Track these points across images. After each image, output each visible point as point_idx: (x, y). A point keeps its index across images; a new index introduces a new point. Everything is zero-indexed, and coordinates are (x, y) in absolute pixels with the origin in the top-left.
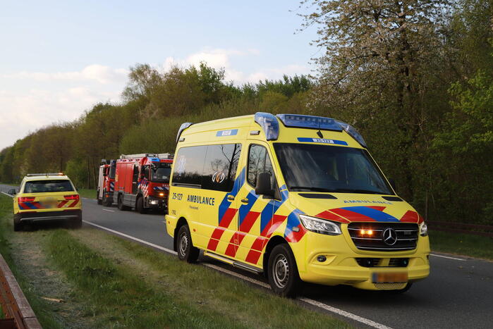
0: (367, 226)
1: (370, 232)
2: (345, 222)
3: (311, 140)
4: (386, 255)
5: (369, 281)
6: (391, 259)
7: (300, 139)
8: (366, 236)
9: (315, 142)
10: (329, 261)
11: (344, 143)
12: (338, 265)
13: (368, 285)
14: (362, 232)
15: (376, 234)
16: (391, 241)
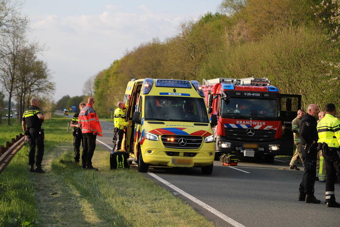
0: (170, 136)
1: (172, 139)
2: (160, 134)
3: (167, 94)
4: (182, 151)
5: (171, 162)
6: (184, 153)
7: (161, 94)
8: (170, 141)
9: (170, 95)
10: (152, 152)
11: (189, 95)
12: (156, 154)
13: (170, 164)
14: (168, 139)
15: (175, 141)
16: (182, 144)
